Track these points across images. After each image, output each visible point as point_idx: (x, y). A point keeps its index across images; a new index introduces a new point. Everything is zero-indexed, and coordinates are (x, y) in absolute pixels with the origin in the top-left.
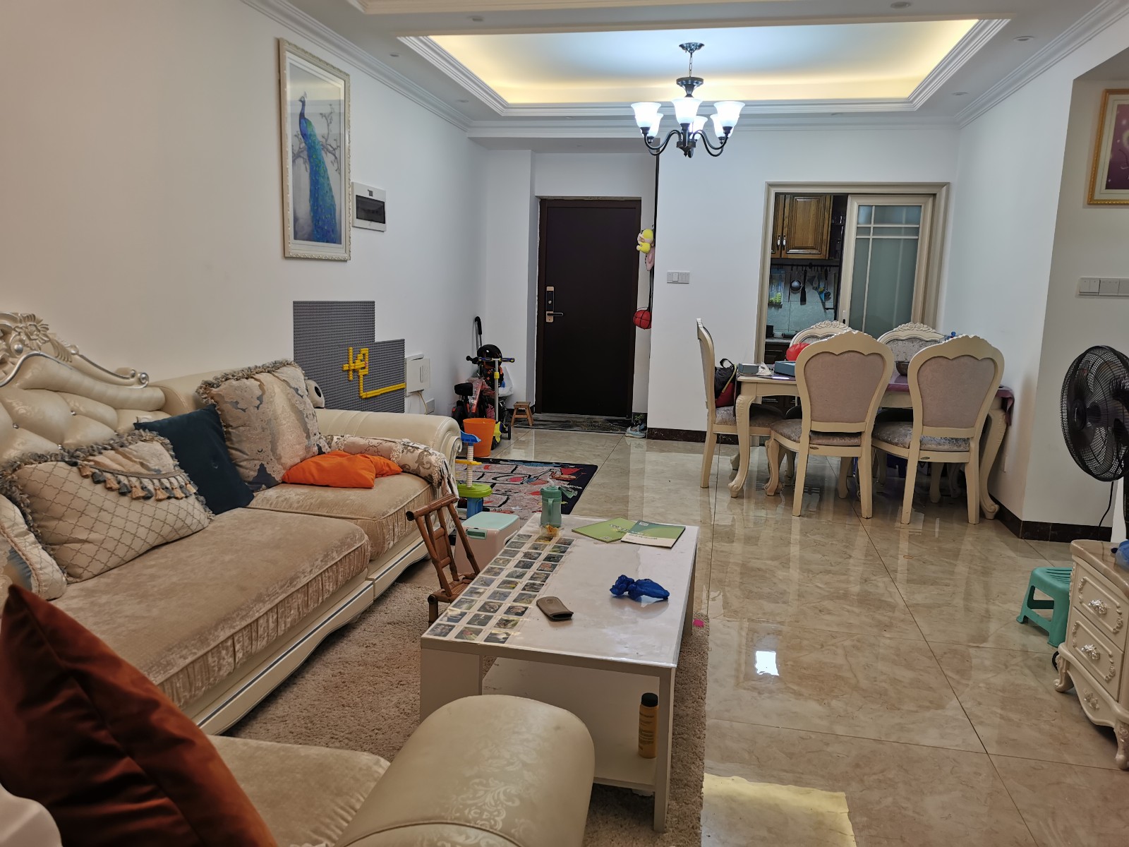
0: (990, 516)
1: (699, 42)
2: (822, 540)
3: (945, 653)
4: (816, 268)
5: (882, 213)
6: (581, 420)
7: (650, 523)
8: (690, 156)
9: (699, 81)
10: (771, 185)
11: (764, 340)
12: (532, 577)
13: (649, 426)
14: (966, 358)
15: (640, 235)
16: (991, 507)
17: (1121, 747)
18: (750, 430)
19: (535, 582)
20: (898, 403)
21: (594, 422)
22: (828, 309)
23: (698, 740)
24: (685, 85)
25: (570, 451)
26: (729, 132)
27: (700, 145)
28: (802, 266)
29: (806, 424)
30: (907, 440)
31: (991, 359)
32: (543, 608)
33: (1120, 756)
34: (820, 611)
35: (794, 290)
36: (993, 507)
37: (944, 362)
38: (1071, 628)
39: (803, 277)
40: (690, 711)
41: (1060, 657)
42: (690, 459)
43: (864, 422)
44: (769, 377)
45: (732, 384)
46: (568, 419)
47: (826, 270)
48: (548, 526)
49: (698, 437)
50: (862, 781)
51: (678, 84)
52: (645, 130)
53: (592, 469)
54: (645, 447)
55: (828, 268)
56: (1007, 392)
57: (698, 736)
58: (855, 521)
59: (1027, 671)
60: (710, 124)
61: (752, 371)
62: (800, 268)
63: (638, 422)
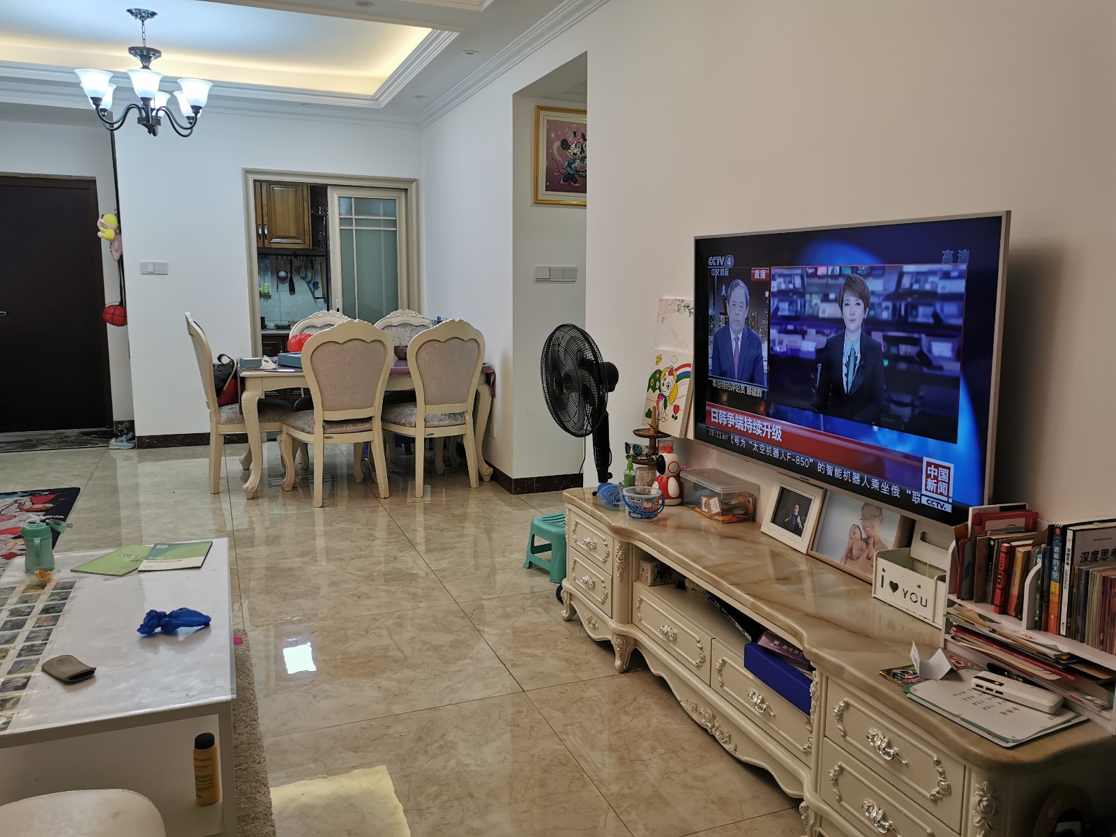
0: (487, 479)
1: (151, 9)
2: (347, 527)
3: (474, 610)
4: (301, 257)
5: (361, 205)
6: (47, 437)
7: (169, 545)
8: (155, 135)
9: (157, 53)
10: (248, 172)
11: (260, 332)
12: (27, 638)
13: (137, 434)
14: (455, 340)
15: (100, 220)
16: (487, 471)
17: (617, 655)
18: (260, 427)
19: (34, 643)
20: (402, 386)
21: (65, 437)
22: (318, 298)
23: (258, 766)
24: (140, 55)
25: (39, 475)
26: (199, 112)
27: (165, 124)
28: (288, 255)
29: (319, 414)
30: (413, 419)
31: (475, 340)
32: (53, 672)
33: (618, 663)
34: (359, 597)
35: (282, 280)
36: (488, 471)
37: (437, 345)
38: (569, 565)
39: (289, 266)
40: (244, 738)
41: (564, 591)
42: (196, 465)
43: (373, 406)
44: (274, 370)
45: (233, 380)
46: (29, 438)
47: (311, 260)
48: (37, 572)
49: (201, 439)
50: (426, 752)
51: (131, 53)
52: (97, 101)
53: (73, 493)
54: (136, 459)
55: (313, 258)
56: (489, 368)
57: (257, 762)
58: (373, 502)
59: (539, 610)
60: (173, 101)
61: (255, 365)
62: (285, 258)
63: (122, 431)
